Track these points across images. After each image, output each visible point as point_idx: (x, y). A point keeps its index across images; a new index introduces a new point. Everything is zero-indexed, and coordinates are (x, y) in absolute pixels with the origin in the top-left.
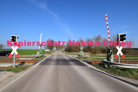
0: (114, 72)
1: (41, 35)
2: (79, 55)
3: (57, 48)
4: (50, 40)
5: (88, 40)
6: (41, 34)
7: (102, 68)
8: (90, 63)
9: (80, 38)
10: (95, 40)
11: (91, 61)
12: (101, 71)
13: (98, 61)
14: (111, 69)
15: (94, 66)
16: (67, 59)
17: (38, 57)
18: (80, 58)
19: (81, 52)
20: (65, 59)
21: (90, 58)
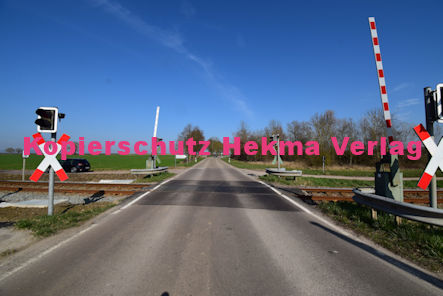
0: (420, 247)
1: (158, 111)
2: (268, 171)
3: (211, 150)
4: (192, 130)
5: (297, 127)
6: (158, 109)
7: (360, 223)
8: (307, 200)
9: (273, 123)
10: (316, 125)
11: (308, 191)
12: (358, 239)
13: (333, 191)
14: (403, 234)
15: (325, 212)
16: (232, 184)
17: (149, 176)
18: (273, 180)
19: (274, 162)
20: (224, 183)
21: (305, 178)
